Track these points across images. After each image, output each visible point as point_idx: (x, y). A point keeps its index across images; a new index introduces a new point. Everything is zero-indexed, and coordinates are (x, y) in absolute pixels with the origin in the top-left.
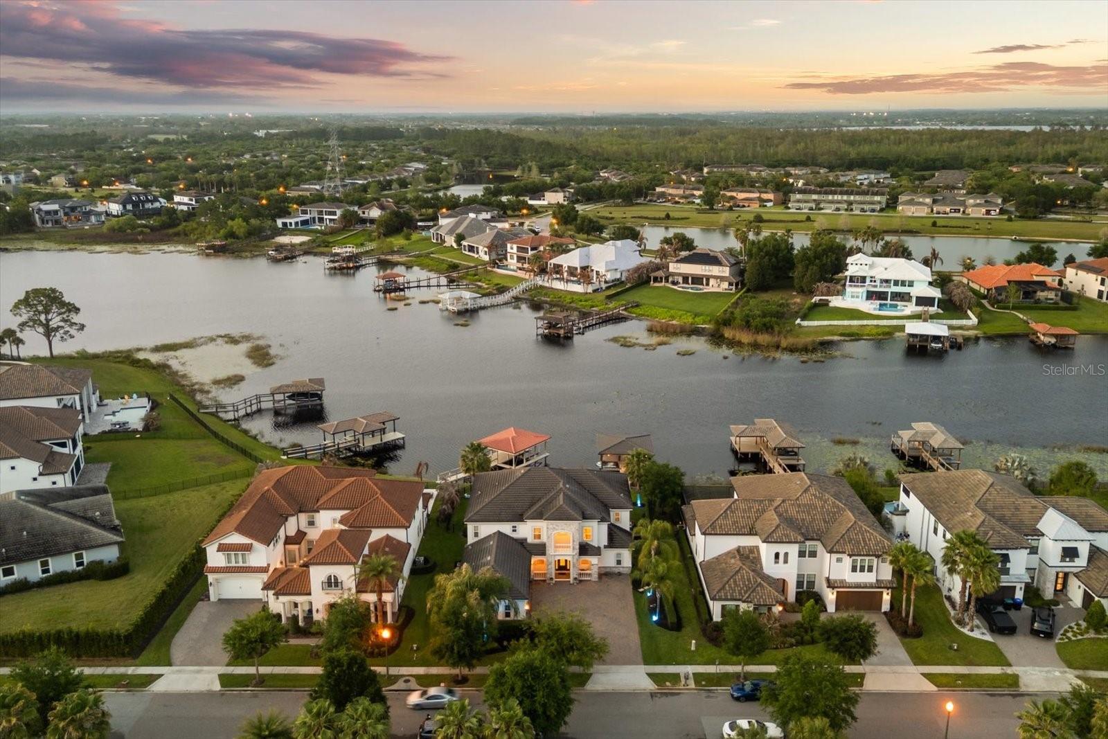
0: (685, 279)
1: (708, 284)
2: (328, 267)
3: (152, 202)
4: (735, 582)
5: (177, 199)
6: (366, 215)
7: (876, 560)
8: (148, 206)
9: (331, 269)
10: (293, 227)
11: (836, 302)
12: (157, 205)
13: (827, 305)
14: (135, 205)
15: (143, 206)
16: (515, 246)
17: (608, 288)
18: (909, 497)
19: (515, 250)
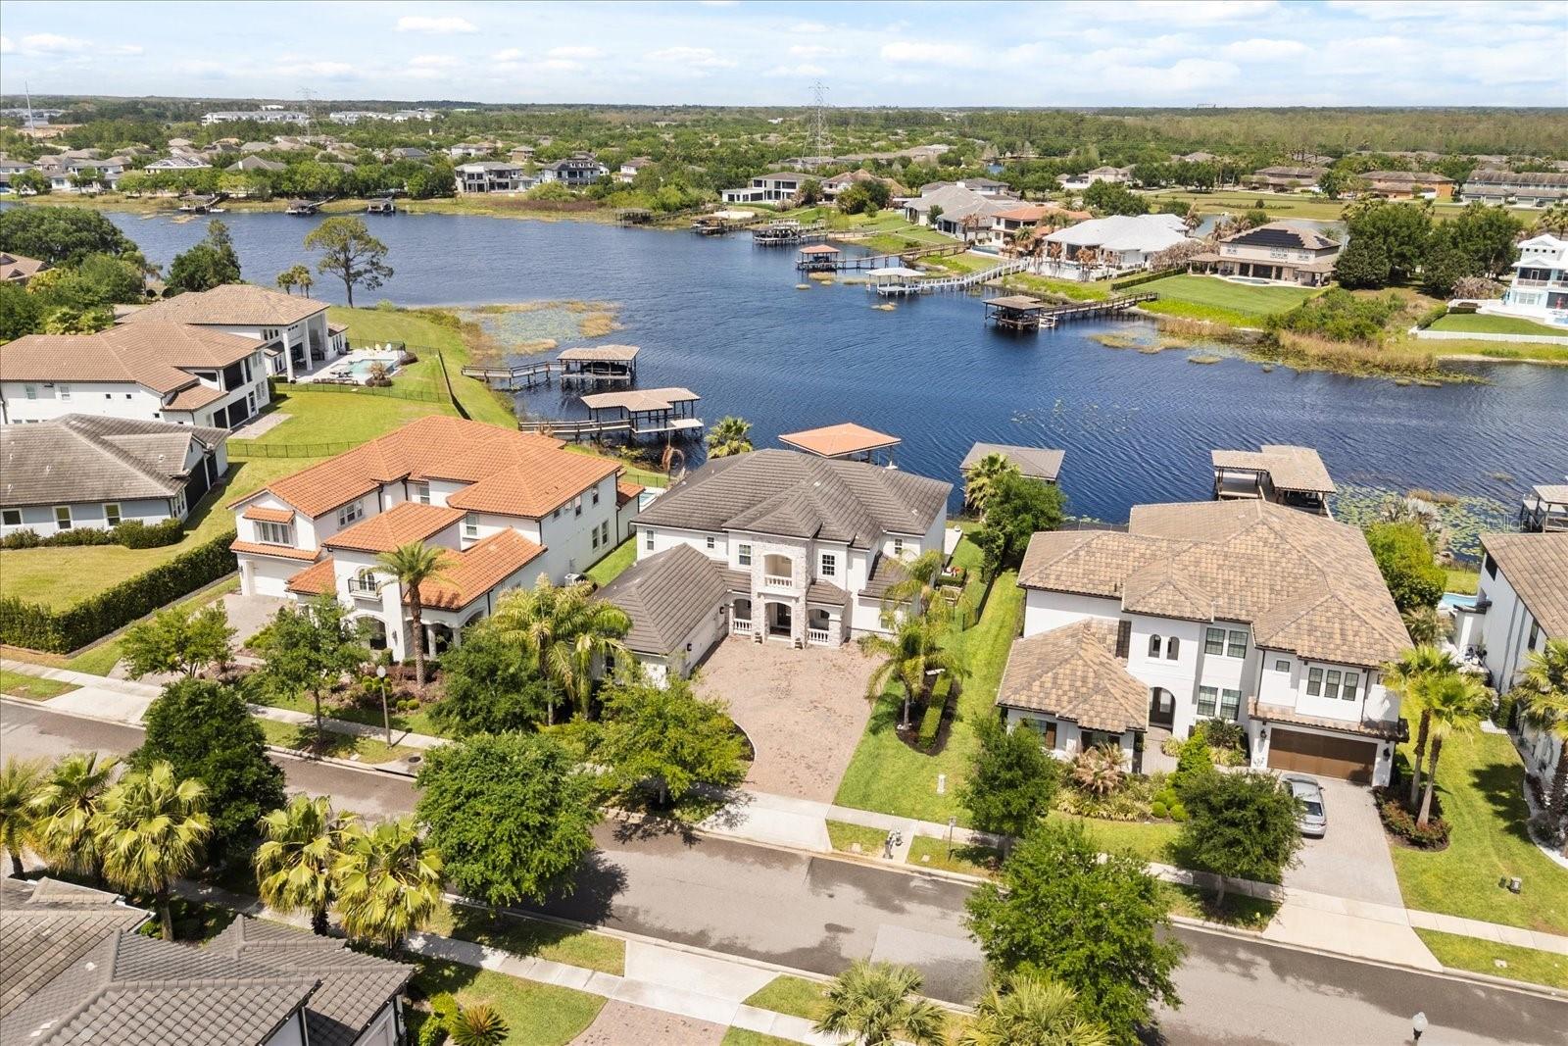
0: (1244, 269)
1: (1278, 277)
3: (592, 170)
4: (1055, 678)
5: (624, 170)
6: (834, 189)
7: (1363, 677)
10: (741, 200)
11: (1487, 306)
12: (596, 174)
13: (1473, 311)
16: (1002, 221)
17: (1121, 276)
18: (1494, 577)
19: (1002, 226)
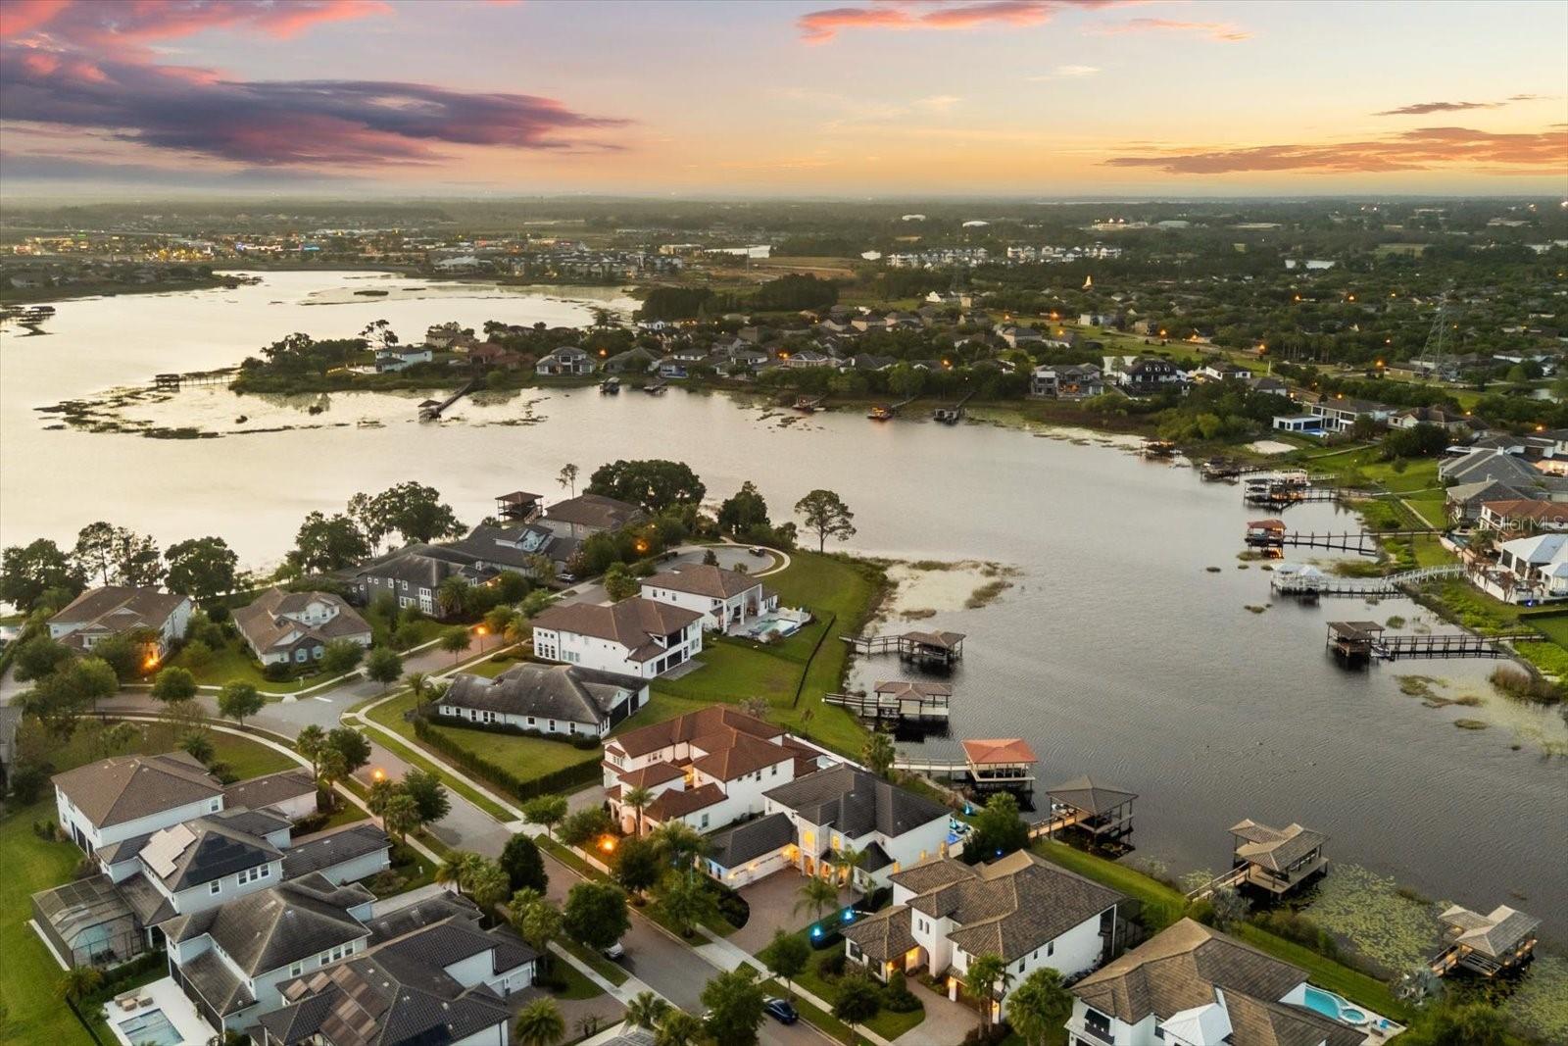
2: (1248, 495)
3: (1168, 375)
6: (1398, 424)
8: (1163, 379)
9: (1251, 498)
10: (1291, 429)
12: (1174, 378)
14: (1146, 377)
15: (1156, 378)
16: (1489, 511)
17: (1547, 603)
19: (1488, 517)
